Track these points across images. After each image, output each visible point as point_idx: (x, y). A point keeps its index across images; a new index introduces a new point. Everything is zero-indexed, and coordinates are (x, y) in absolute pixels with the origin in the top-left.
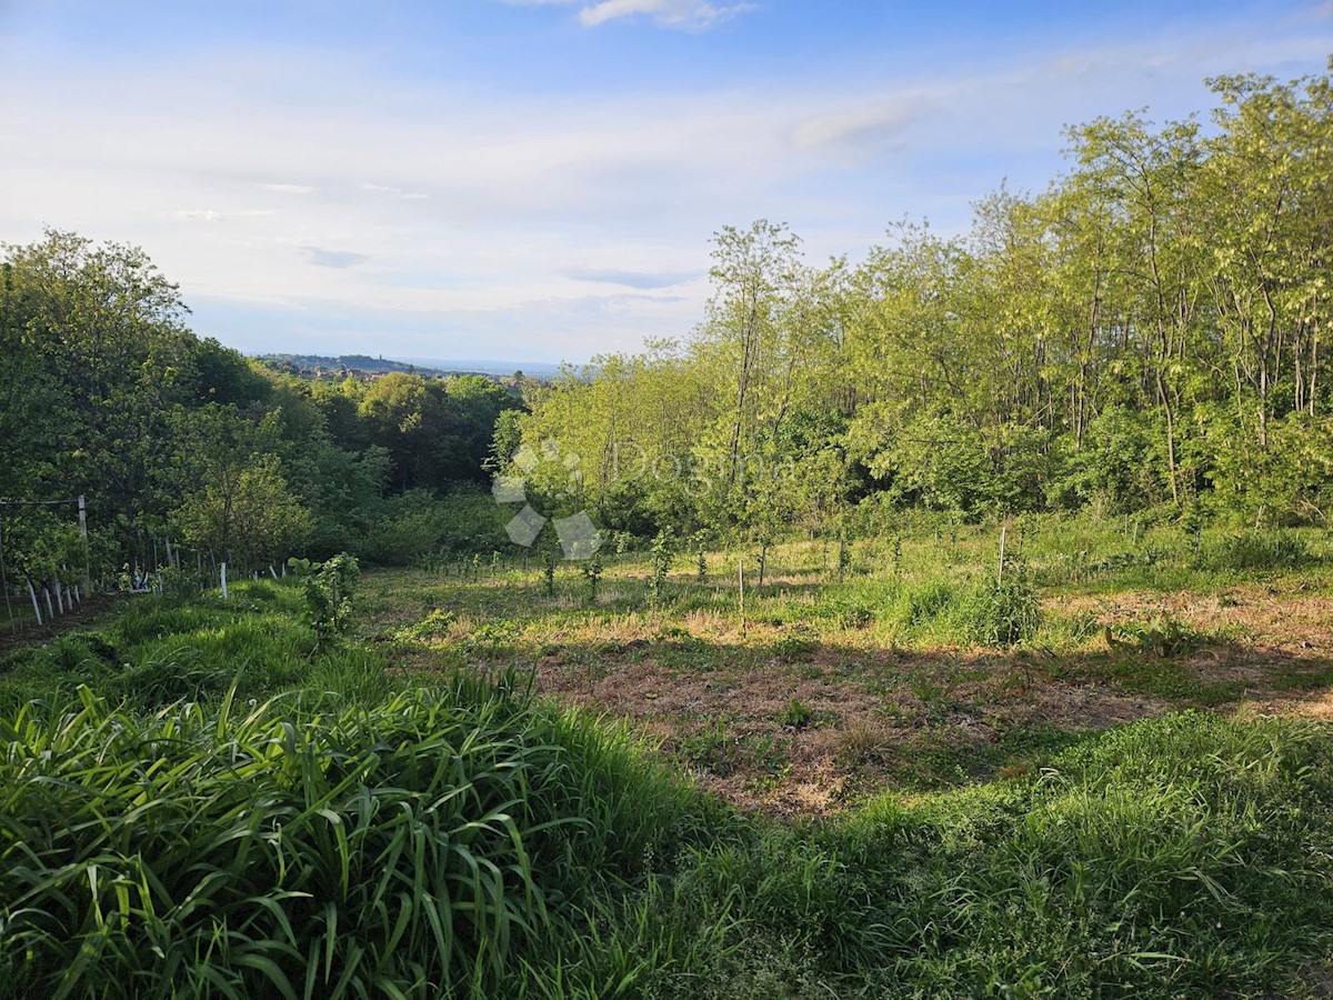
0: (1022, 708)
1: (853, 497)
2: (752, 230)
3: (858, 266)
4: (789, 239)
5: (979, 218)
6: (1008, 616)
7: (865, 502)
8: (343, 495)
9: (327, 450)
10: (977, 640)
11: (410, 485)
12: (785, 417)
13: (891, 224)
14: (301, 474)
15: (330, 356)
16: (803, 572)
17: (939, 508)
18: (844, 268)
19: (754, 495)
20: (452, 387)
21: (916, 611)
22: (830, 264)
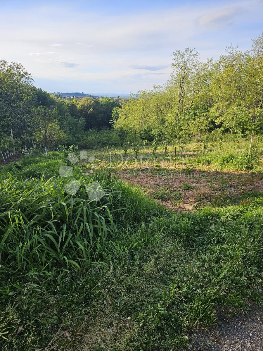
0: (250, 187)
1: (210, 130)
2: (184, 51)
3: (216, 61)
4: (195, 54)
5: (254, 45)
6: (250, 162)
7: (213, 132)
8: (74, 130)
9: (70, 119)
10: (240, 169)
11: (91, 128)
12: (192, 108)
13: (226, 47)
14: (64, 125)
15: (70, 93)
16: (194, 151)
17: (235, 133)
18: (211, 62)
19: (182, 130)
20: (101, 101)
21: (224, 161)
22: (207, 61)
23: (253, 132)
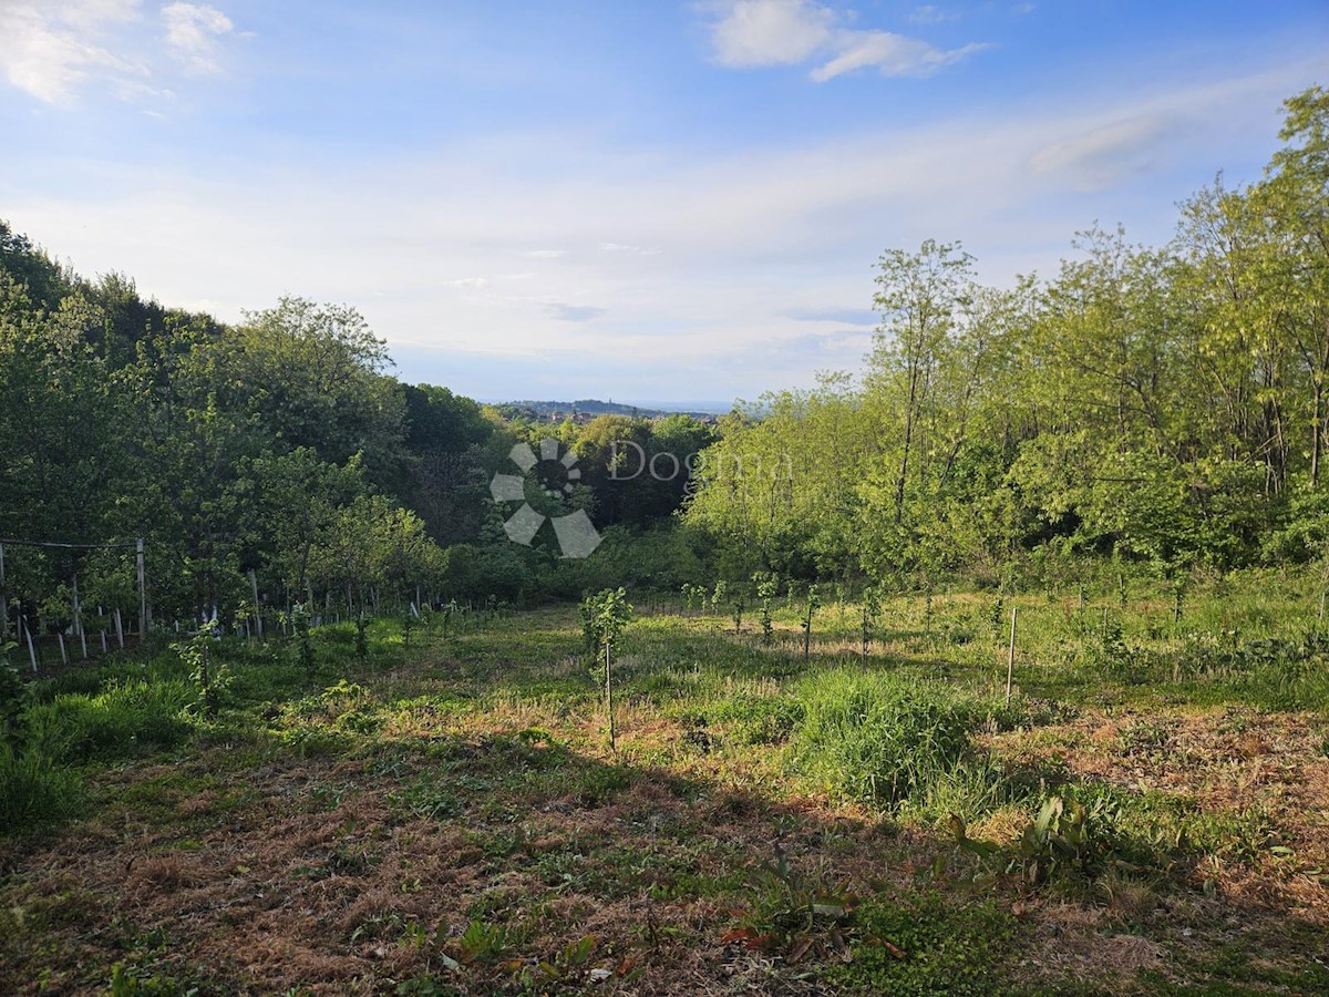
1: (1029, 542)
2: (920, 252)
3: (1047, 283)
4: (961, 258)
5: (1187, 220)
7: (1039, 550)
11: (616, 520)
12: (960, 453)
13: (1077, 233)
14: (495, 512)
17: (1128, 554)
18: (1032, 288)
19: (917, 538)
20: (660, 427)
22: (1017, 283)
23: (1209, 556)
